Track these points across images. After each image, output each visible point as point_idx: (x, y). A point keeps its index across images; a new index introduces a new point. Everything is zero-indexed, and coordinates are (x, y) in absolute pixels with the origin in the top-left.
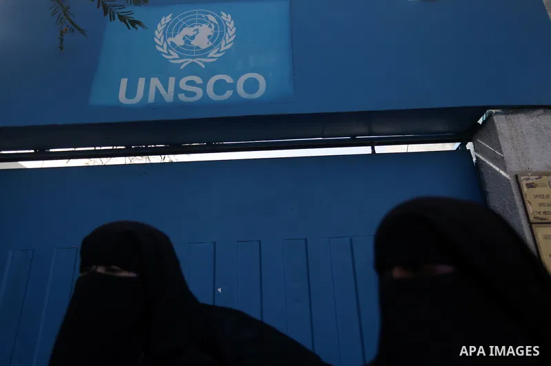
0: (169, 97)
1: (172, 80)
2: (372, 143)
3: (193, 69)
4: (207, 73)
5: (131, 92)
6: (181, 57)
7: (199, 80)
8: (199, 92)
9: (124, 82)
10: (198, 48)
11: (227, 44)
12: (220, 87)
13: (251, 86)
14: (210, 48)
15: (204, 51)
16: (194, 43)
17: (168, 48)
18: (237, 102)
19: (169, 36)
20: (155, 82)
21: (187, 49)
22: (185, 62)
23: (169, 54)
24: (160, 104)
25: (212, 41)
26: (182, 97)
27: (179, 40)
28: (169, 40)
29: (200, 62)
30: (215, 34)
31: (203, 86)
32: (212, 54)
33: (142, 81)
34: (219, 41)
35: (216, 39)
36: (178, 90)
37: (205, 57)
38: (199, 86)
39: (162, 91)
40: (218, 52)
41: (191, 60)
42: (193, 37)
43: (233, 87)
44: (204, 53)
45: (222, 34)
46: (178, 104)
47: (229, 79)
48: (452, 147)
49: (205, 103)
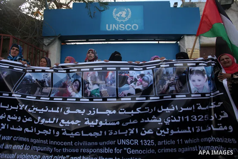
0: (117, 29)
1: (118, 25)
2: (158, 41)
3: (122, 23)
4: (125, 24)
5: (109, 28)
6: (119, 19)
7: (124, 25)
8: (124, 28)
9: (107, 25)
10: (123, 17)
11: (129, 17)
12: (128, 27)
13: (135, 27)
14: (125, 17)
16: (122, 16)
17: (116, 17)
18: (132, 31)
20: (114, 25)
21: (120, 18)
22: (120, 21)
23: (116, 19)
24: (115, 30)
25: (126, 15)
26: (120, 29)
27: (118, 15)
28: (116, 15)
29: (124, 21)
30: (126, 14)
31: (125, 27)
32: (126, 19)
33: (111, 25)
34: (128, 15)
35: (127, 15)
36: (119, 28)
37: (125, 19)
38: (124, 27)
39: (116, 28)
40: (127, 19)
41: (121, 20)
42: (121, 15)
43: (131, 27)
44: (124, 19)
46: (119, 31)
47: (130, 26)
48: (175, 42)
49: (125, 31)
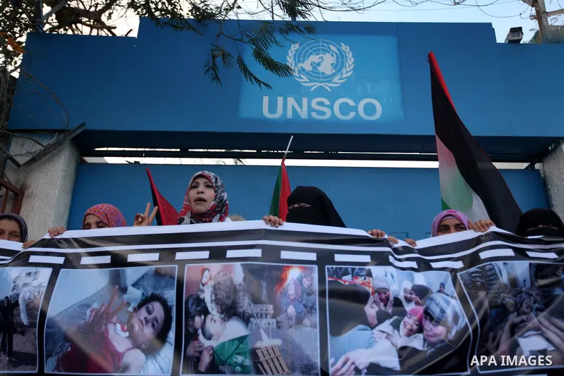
0: (304, 114)
1: (305, 101)
3: (321, 92)
4: (333, 95)
5: (273, 109)
6: (311, 81)
7: (327, 102)
8: (328, 112)
9: (266, 99)
10: (323, 73)
11: (347, 72)
12: (345, 109)
13: (370, 109)
14: (334, 75)
15: (330, 76)
16: (320, 69)
17: (299, 72)
18: (358, 121)
19: (299, 61)
20: (291, 101)
21: (315, 74)
22: (314, 86)
23: (300, 78)
24: (296, 119)
25: (335, 68)
26: (314, 115)
27: (307, 65)
28: (299, 65)
29: (327, 86)
30: (338, 62)
31: (331, 107)
32: (336, 79)
33: (280, 99)
34: (341, 69)
35: (338, 66)
36: (310, 109)
37: (330, 81)
38: (328, 106)
39: (298, 109)
40: (341, 79)
41: (319, 84)
42: (319, 64)
43: (355, 109)
44: (329, 78)
45: (343, 63)
46: (311, 121)
47: (352, 103)
48: (523, 166)
49: (333, 121)
